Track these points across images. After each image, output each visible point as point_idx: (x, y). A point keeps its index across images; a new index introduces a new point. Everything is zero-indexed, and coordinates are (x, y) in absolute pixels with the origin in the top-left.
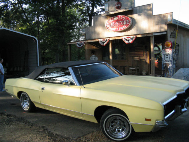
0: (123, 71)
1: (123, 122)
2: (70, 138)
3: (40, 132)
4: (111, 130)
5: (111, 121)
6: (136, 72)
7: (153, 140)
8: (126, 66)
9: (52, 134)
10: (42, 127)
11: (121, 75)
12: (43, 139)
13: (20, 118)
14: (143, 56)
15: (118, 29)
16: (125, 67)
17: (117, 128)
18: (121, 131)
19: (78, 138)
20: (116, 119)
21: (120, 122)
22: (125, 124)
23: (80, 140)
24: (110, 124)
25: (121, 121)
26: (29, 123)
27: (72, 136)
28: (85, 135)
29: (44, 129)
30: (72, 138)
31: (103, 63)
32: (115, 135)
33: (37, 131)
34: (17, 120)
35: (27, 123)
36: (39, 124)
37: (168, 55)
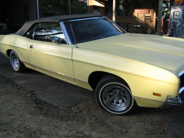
0: (126, 29)
1: (124, 92)
2: (59, 108)
3: (27, 97)
4: (109, 101)
5: (109, 91)
6: (140, 30)
7: (159, 116)
8: (130, 23)
9: (39, 100)
10: (30, 91)
11: (124, 33)
12: (28, 106)
13: (9, 79)
14: (149, 13)
16: (129, 25)
17: (116, 99)
18: (121, 103)
19: (68, 108)
20: (115, 89)
21: (119, 92)
22: (126, 95)
23: (71, 110)
24: (108, 94)
25: (121, 91)
26: (17, 85)
27: (62, 105)
28: (77, 104)
29: (32, 93)
30: (61, 108)
31: (104, 17)
32: (112, 108)
33: (23, 96)
34: (5, 82)
35: (15, 86)
36: (27, 88)
37: (178, 13)
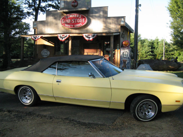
14: (97, 52)
15: (74, 26)
33: (64, 123)
37: (126, 53)
